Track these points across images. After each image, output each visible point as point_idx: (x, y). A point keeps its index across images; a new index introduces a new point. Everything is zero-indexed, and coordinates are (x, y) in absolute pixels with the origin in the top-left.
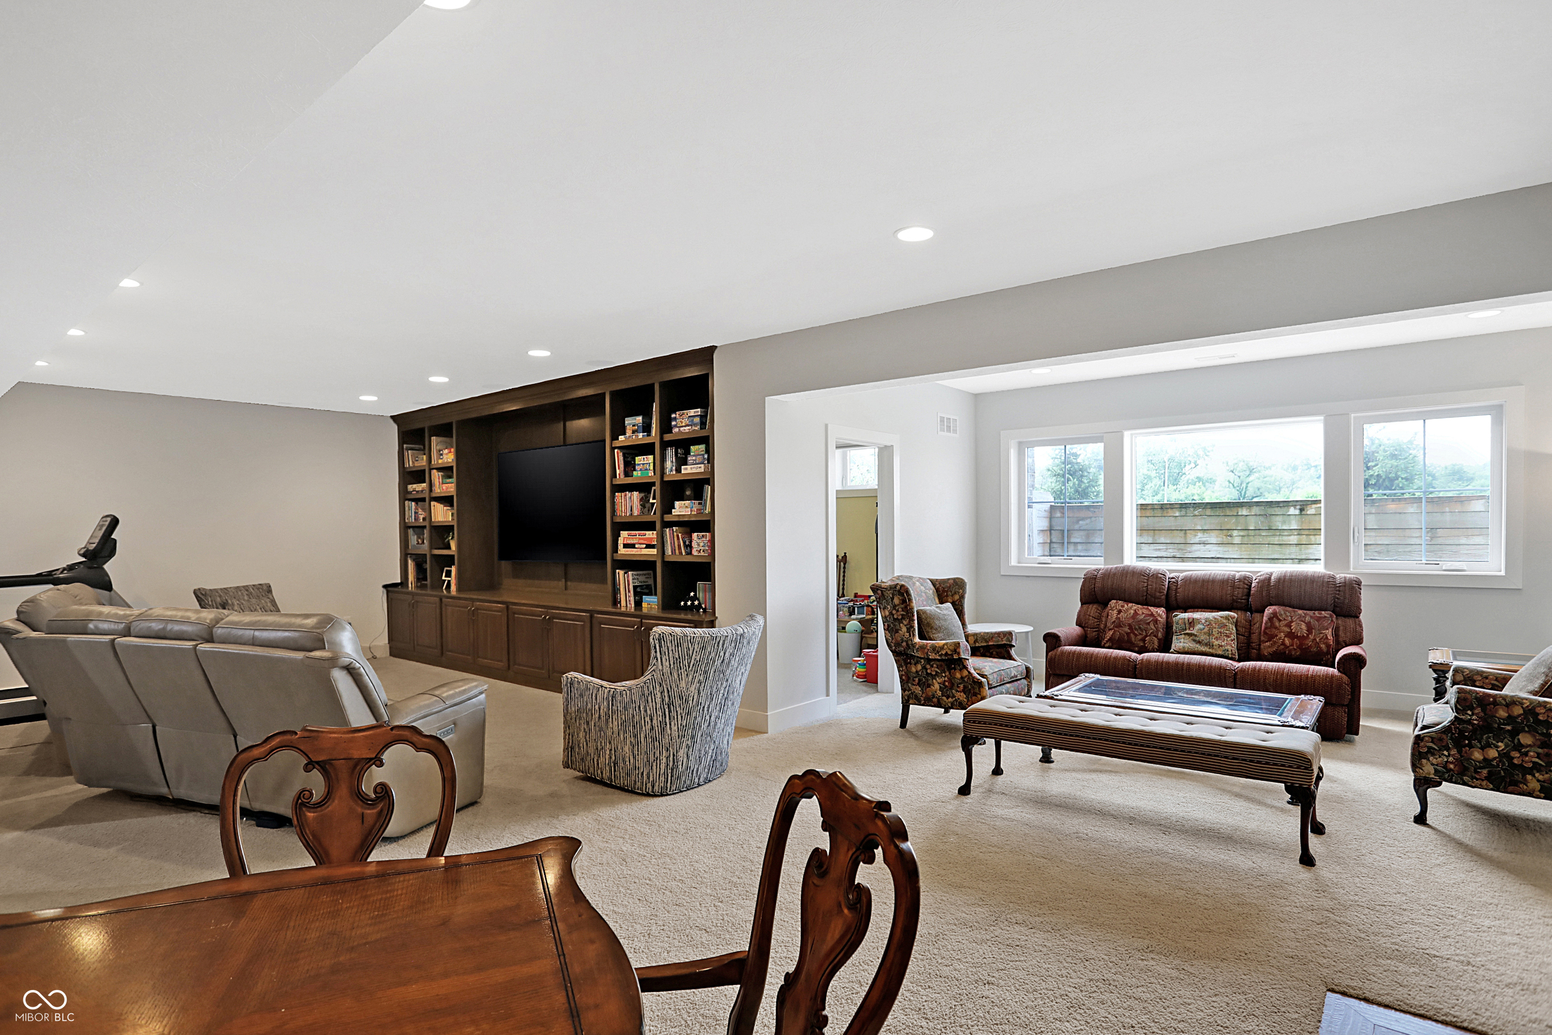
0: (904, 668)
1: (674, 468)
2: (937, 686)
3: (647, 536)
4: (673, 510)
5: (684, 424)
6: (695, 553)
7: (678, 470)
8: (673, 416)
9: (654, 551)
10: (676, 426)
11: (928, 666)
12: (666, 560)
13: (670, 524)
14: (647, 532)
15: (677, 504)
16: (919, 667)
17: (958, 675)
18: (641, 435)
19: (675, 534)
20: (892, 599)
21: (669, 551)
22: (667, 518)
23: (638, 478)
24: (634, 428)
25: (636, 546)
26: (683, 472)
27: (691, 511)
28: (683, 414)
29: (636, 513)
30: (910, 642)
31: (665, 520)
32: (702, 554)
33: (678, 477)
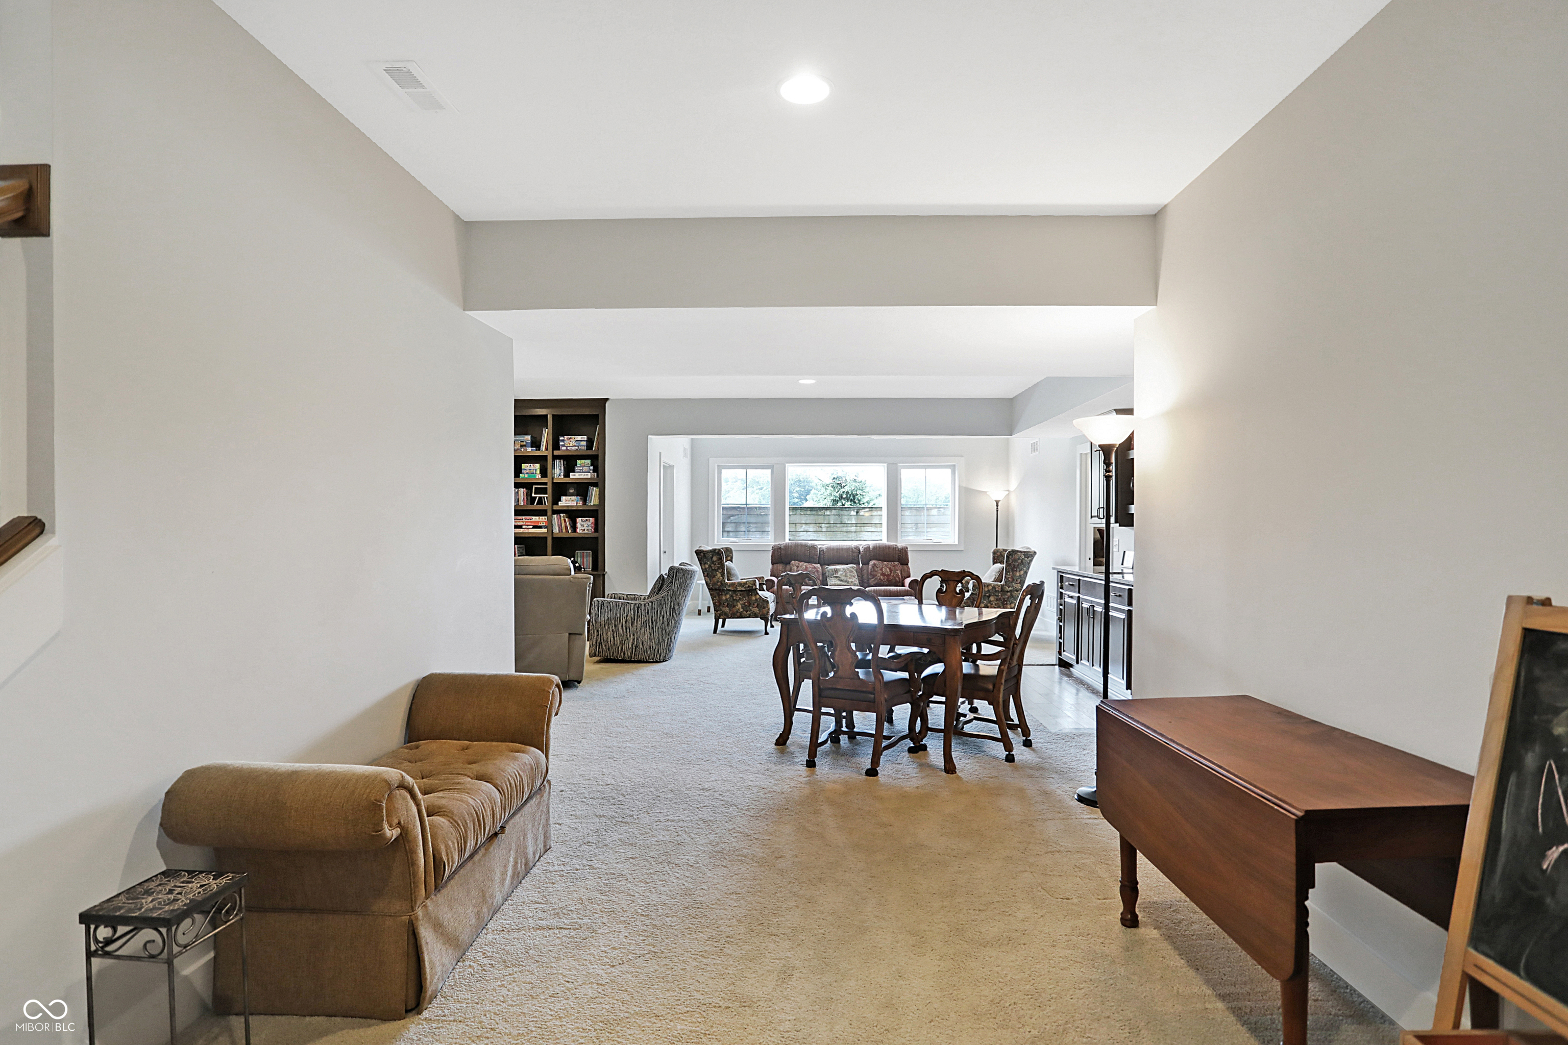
0: (717, 598)
1: (562, 474)
2: (740, 606)
3: (533, 520)
4: (560, 502)
5: (571, 445)
6: (579, 531)
7: (567, 475)
8: (561, 438)
9: (545, 530)
10: (563, 446)
11: (734, 595)
12: (554, 536)
13: (557, 512)
14: (533, 517)
15: (563, 498)
16: (728, 596)
17: (754, 598)
18: (529, 449)
19: (562, 519)
20: (712, 558)
21: (556, 530)
22: (555, 507)
23: (523, 479)
24: (522, 443)
25: (523, 527)
26: (571, 477)
27: (577, 503)
28: (571, 438)
29: (522, 503)
30: (723, 582)
31: (554, 509)
32: (586, 532)
33: (567, 480)
